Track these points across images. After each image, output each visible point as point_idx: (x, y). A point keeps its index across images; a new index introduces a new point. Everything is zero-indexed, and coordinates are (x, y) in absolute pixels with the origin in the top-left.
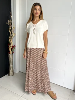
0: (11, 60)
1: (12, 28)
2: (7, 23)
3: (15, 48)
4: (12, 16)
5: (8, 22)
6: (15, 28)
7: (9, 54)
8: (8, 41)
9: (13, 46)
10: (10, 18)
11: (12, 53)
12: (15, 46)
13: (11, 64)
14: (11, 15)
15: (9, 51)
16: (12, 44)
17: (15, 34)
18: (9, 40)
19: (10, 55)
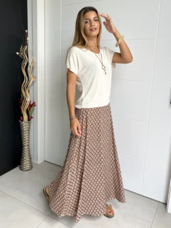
0: (25, 135)
1: (28, 63)
2: (18, 53)
3: (35, 108)
4: (28, 39)
6: (36, 64)
7: (22, 120)
8: (20, 93)
9: (31, 103)
10: (25, 43)
11: (29, 120)
12: (34, 103)
13: (25, 143)
14: (25, 35)
15: (22, 115)
16: (28, 100)
17: (35, 77)
18: (23, 90)
19: (25, 124)
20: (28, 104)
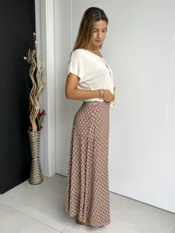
0: (35, 147)
1: (36, 69)
2: (25, 58)
3: (45, 116)
4: (36, 42)
5: (27, 56)
6: (46, 69)
7: (31, 130)
8: (28, 101)
9: (41, 112)
10: (33, 47)
11: (38, 130)
12: (44, 112)
13: (35, 155)
14: (34, 38)
15: (31, 125)
16: (37, 108)
17: (45, 84)
18: (31, 98)
19: (34, 135)
20: (37, 113)
